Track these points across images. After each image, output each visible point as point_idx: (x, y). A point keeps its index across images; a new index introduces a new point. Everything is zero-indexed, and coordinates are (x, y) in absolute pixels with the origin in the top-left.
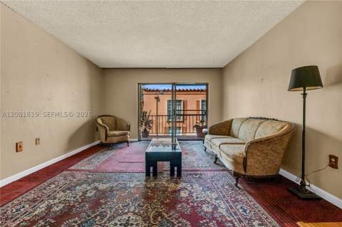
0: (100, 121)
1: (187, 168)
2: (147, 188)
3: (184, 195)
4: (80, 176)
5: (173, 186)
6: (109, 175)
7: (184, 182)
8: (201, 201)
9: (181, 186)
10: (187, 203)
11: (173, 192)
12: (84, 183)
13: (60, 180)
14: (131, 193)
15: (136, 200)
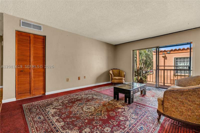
1: (140, 103)
2: (109, 103)
3: (120, 110)
4: (93, 92)
5: (120, 106)
6: (102, 94)
7: (128, 107)
8: (124, 115)
9: (124, 107)
10: (116, 113)
11: (116, 108)
12: (92, 94)
13: (87, 92)
14: (101, 102)
15: (100, 104)
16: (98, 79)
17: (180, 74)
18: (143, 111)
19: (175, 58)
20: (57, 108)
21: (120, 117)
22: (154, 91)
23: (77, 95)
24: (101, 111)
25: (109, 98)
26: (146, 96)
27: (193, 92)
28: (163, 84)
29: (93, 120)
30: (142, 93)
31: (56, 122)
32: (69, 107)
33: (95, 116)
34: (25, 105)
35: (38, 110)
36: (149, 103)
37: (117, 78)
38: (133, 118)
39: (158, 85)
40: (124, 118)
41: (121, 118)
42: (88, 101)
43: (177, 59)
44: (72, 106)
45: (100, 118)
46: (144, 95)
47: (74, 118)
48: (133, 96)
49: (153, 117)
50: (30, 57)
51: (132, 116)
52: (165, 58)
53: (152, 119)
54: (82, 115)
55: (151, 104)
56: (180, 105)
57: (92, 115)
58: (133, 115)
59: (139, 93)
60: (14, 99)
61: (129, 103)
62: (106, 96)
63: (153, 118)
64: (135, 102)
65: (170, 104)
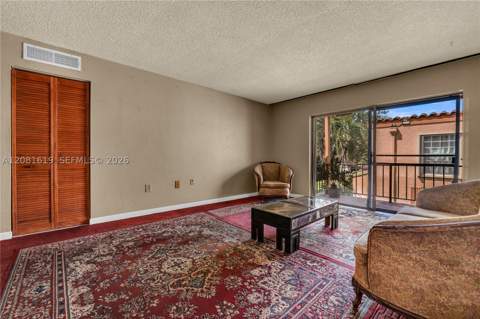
0: (258, 170)
1: (317, 250)
2: (235, 249)
3: (256, 272)
4: (207, 218)
5: (261, 259)
6: (225, 225)
7: (282, 261)
8: (262, 288)
9: (269, 263)
10: (244, 280)
11: (250, 264)
12: (203, 225)
13: (192, 218)
14: (216, 247)
15: (210, 253)
16: (228, 185)
17: (431, 175)
18: (319, 277)
19: (421, 136)
20: (99, 260)
21: (251, 293)
22: (360, 219)
23: (164, 225)
24: (205, 274)
25: (241, 235)
26: (338, 232)
27: (454, 235)
28: (388, 200)
29: (174, 300)
30: (327, 224)
31: (74, 303)
32: (129, 258)
33: (184, 289)
34: (25, 250)
35: (48, 267)
36: (341, 251)
37: (271, 183)
38: (283, 299)
39: (374, 201)
40: (261, 296)
41: (252, 298)
42: (186, 242)
43: (427, 137)
44: (140, 256)
45: (195, 296)
46: (332, 229)
47: (126, 294)
48: (298, 232)
49: (343, 297)
50: (50, 132)
51: (283, 292)
52: (397, 136)
53: (336, 303)
54: (152, 284)
55: (344, 255)
56: (413, 273)
57: (179, 284)
58: (289, 286)
59: (322, 222)
60: (8, 235)
61: (288, 252)
62: (235, 231)
63: (341, 300)
64: (304, 250)
65: (385, 267)
